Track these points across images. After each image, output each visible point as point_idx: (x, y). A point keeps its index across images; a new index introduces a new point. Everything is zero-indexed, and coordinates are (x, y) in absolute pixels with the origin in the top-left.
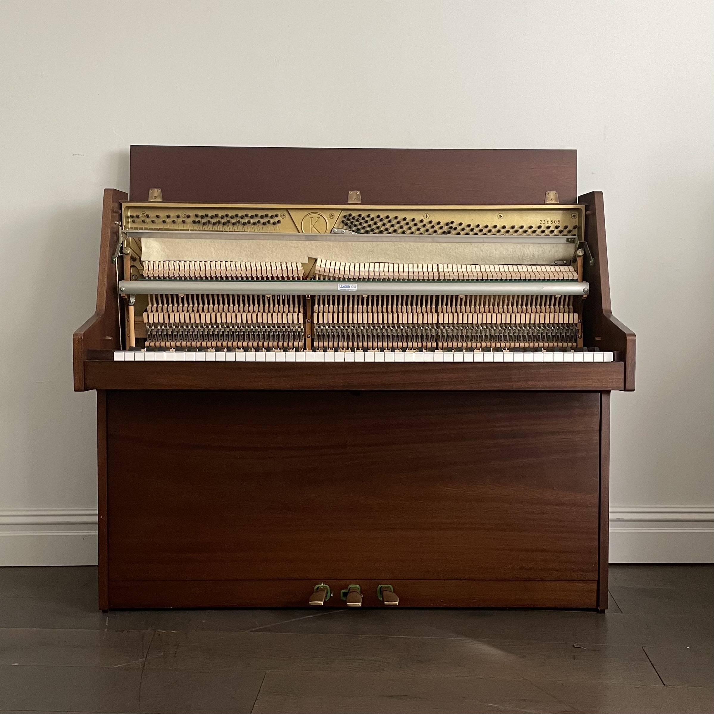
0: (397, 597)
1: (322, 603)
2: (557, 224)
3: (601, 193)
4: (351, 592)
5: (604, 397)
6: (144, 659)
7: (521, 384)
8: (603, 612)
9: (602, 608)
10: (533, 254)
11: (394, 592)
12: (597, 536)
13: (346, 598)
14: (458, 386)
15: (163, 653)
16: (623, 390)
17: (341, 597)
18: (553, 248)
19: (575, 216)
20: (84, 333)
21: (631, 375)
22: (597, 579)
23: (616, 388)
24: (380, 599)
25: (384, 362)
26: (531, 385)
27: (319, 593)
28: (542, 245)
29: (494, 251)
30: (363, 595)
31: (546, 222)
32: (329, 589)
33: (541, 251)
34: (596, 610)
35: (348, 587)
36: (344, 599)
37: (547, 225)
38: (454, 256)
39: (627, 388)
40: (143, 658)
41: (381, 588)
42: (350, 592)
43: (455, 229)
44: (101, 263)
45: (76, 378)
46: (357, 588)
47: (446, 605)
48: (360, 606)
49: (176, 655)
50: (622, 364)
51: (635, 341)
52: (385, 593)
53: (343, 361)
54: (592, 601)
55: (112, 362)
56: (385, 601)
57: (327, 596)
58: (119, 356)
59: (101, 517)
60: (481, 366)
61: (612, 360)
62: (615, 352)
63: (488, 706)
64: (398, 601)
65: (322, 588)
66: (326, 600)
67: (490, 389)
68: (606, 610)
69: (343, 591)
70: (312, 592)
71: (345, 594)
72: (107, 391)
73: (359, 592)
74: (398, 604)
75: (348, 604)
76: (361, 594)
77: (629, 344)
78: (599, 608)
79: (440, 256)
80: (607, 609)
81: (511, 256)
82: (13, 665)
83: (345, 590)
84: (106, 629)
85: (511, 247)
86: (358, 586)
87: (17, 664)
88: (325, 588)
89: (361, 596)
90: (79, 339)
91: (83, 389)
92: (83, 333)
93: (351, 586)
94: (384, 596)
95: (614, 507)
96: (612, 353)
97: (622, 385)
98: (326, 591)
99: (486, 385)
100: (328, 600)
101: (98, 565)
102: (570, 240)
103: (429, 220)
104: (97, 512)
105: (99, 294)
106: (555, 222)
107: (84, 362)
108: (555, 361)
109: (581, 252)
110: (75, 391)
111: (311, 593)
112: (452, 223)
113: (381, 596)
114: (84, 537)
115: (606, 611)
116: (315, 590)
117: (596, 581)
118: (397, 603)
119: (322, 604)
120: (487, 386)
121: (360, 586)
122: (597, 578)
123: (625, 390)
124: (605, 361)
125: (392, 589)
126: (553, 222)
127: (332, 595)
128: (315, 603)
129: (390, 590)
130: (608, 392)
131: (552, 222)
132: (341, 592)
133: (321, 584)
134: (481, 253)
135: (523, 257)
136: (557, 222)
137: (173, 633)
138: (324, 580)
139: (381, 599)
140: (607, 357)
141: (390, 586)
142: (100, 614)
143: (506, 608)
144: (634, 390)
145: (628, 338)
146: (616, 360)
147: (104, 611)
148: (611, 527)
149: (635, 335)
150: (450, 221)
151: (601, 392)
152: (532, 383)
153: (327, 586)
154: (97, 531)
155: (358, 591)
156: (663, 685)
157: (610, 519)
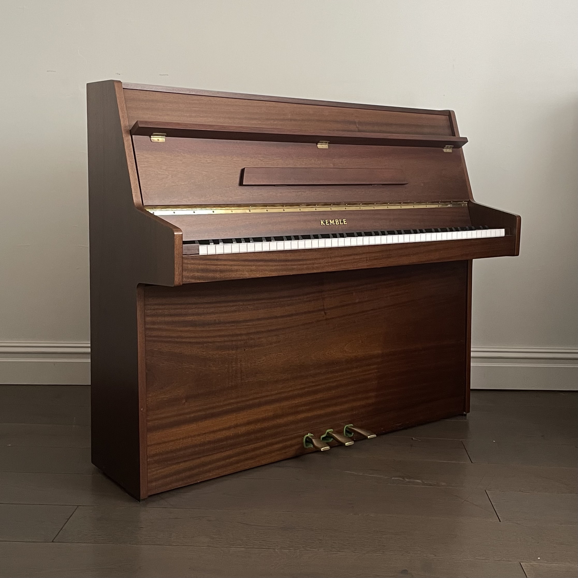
39: (515, 253)
41: (347, 428)
47: (384, 431)
61: (504, 235)
62: (506, 228)
65: (309, 437)
78: (465, 413)
96: (504, 230)
107: (182, 257)
115: (467, 415)
124: (498, 235)
133: (308, 434)
141: (352, 425)
144: (518, 255)
145: (517, 219)
148: (472, 362)
153: (312, 435)
156: (471, 462)
157: (472, 356)
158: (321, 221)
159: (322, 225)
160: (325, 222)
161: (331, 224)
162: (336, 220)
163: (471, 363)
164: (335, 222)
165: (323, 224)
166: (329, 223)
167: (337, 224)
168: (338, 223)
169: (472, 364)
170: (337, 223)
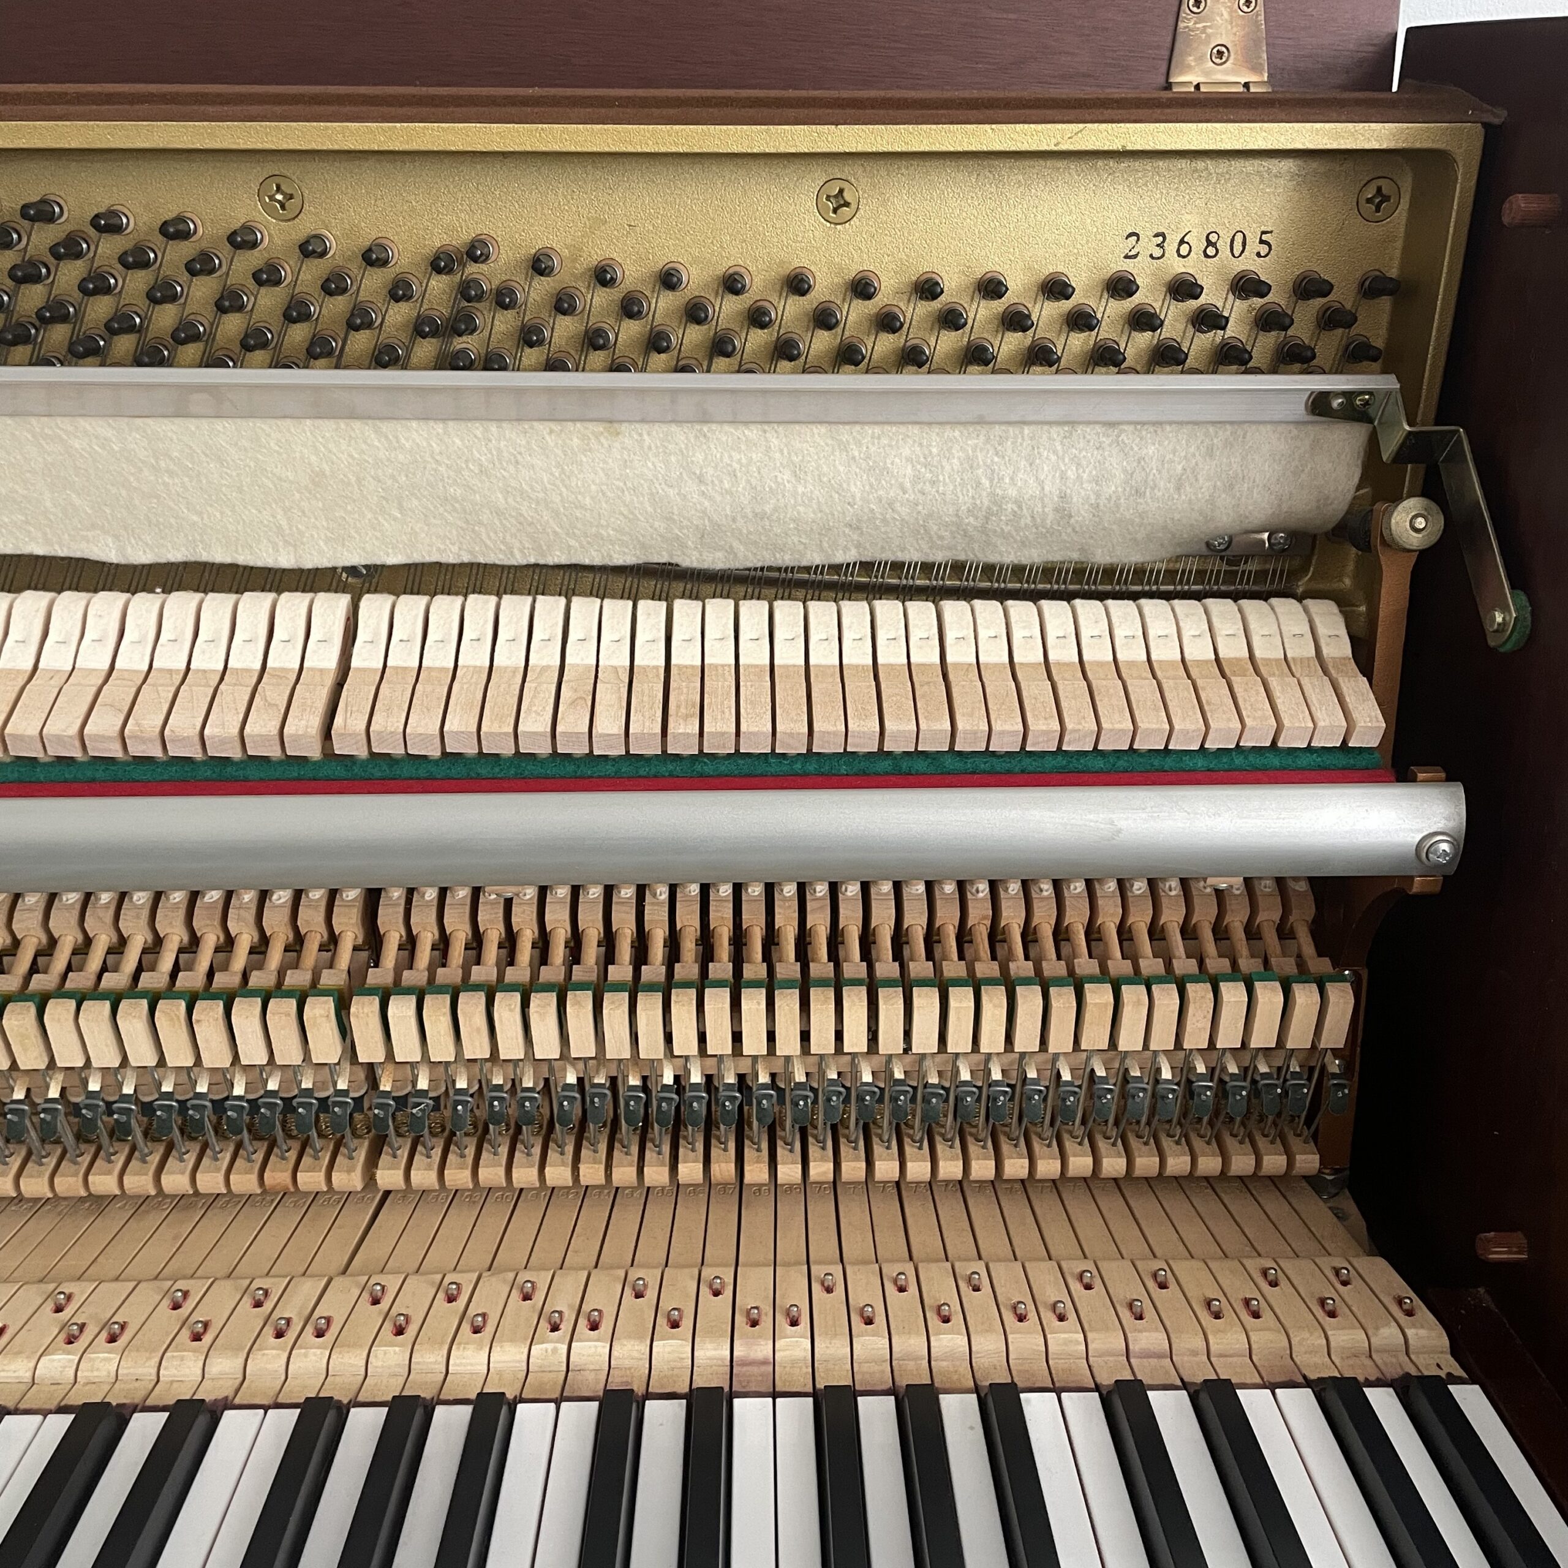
2: (1248, 263)
10: (1063, 497)
18: (1210, 453)
19: (1386, 199)
28: (1128, 436)
29: (787, 475)
31: (1171, 247)
33: (1120, 476)
37: (1177, 266)
38: (499, 513)
43: (504, 299)
79: (401, 508)
81: (904, 511)
85: (906, 452)
102: (1336, 403)
103: (305, 227)
106: (1239, 242)
109: (1420, 523)
112: (477, 252)
126: (1223, 245)
131: (1209, 243)
134: (691, 487)
135: (987, 518)
136: (1253, 246)
150: (461, 238)
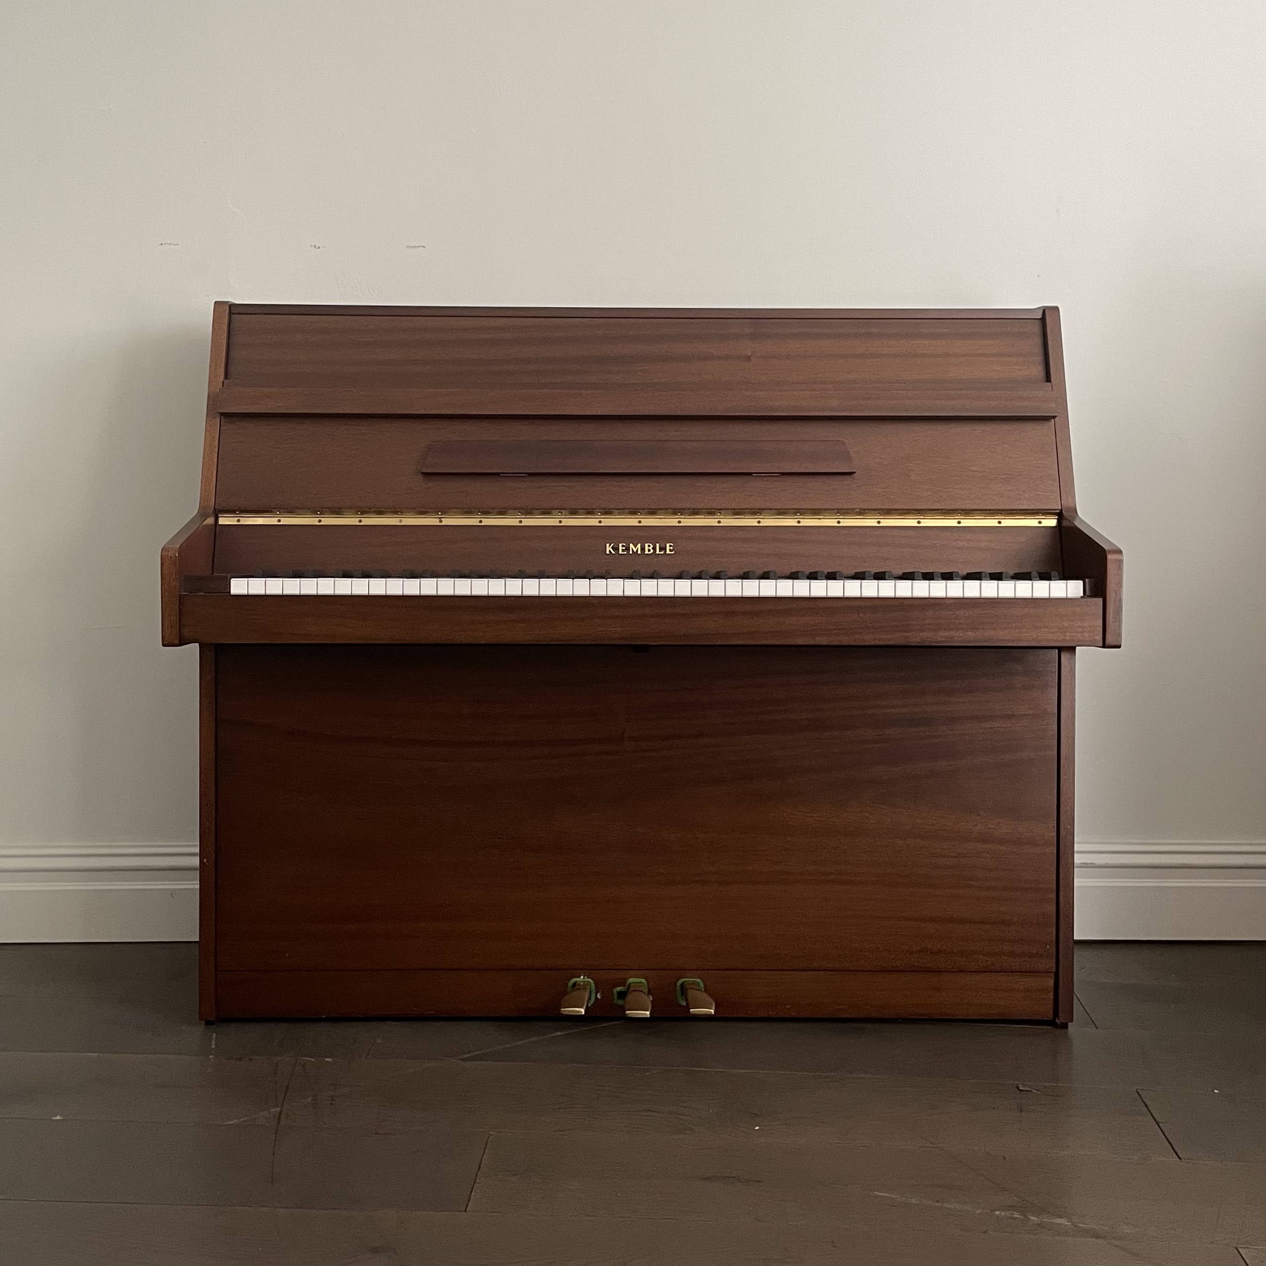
0: (711, 1000)
1: (583, 1011)
3: (1057, 309)
4: (631, 992)
5: (1065, 657)
6: (279, 1109)
7: (924, 634)
8: (1065, 1026)
9: (1063, 1020)
11: (706, 991)
12: (1054, 896)
13: (625, 1002)
14: (817, 639)
15: (310, 1098)
16: (1101, 645)
17: (614, 1000)
20: (180, 547)
21: (1114, 620)
22: (1054, 970)
23: (1088, 643)
24: (681, 1002)
25: (691, 597)
26: (942, 637)
27: (576, 993)
30: (651, 997)
32: (593, 985)
34: (1052, 1023)
35: (625, 983)
36: (620, 1002)
39: (1108, 642)
40: (277, 1106)
41: (682, 984)
42: (630, 990)
44: (208, 426)
45: (166, 623)
46: (642, 984)
47: (794, 1013)
48: (649, 1016)
49: (334, 1102)
50: (1100, 601)
51: (1120, 562)
52: (690, 993)
53: (621, 594)
54: (1045, 1010)
55: (226, 596)
56: (690, 1007)
57: (590, 999)
58: (239, 586)
59: (205, 861)
60: (856, 603)
61: (1082, 595)
62: (1087, 580)
63: (875, 1196)
64: (714, 1008)
65: (582, 983)
66: (589, 1005)
67: (873, 643)
68: (1069, 1023)
69: (619, 989)
70: (565, 993)
71: (622, 995)
72: (217, 646)
73: (646, 991)
74: (713, 1013)
75: (627, 1012)
76: (648, 994)
77: (1111, 568)
78: (1057, 1021)
80: (1072, 1021)
82: (55, 1118)
83: (622, 988)
84: (212, 1055)
86: (643, 981)
87: (61, 1118)
88: (586, 984)
89: (649, 998)
90: (171, 557)
91: (177, 642)
92: (178, 546)
93: (631, 980)
94: (689, 998)
95: (1082, 843)
96: (1081, 582)
97: (1099, 637)
98: (588, 989)
99: (866, 637)
100: (592, 1005)
101: (198, 940)
104: (197, 850)
105: (205, 479)
107: (180, 596)
108: (984, 595)
110: (164, 645)
111: (562, 994)
113: (684, 998)
114: (173, 893)
115: (1069, 1026)
116: (569, 987)
117: (1053, 974)
118: (712, 1011)
119: (583, 1013)
120: (870, 639)
121: (648, 983)
122: (1054, 968)
123: (1104, 646)
124: (1070, 595)
125: (702, 985)
127: (599, 996)
128: (570, 1011)
129: (698, 988)
130: (1072, 649)
132: (615, 991)
133: (580, 977)
137: (327, 1062)
138: (588, 970)
139: (684, 1003)
140: (1073, 589)
141: (699, 980)
142: (201, 1027)
143: (898, 1019)
144: (1119, 647)
145: (1109, 557)
146: (1088, 593)
147: (208, 1023)
148: (1078, 878)
149: (1120, 552)
151: (1060, 649)
152: (945, 634)
153: (590, 980)
154: (198, 882)
155: (644, 991)
156: (1178, 1159)
157: (1077, 864)
158: (608, 545)
159: (608, 552)
160: (616, 549)
161: (631, 552)
162: (646, 545)
163: (1075, 880)
164: (643, 549)
165: (610, 551)
166: (628, 549)
167: (647, 552)
168: (652, 551)
169: (1077, 882)
170: (649, 550)
